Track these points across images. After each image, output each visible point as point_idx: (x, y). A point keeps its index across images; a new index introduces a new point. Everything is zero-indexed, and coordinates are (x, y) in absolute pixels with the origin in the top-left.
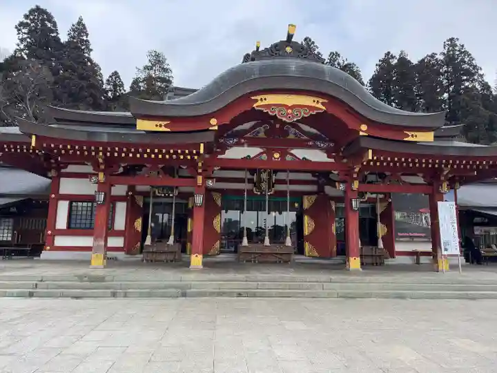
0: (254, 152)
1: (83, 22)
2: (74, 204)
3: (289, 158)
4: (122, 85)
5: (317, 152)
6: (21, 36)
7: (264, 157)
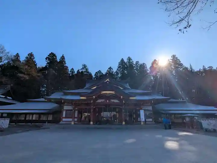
0: (103, 100)
1: (64, 56)
2: (67, 111)
3: (110, 102)
4: (74, 72)
5: (116, 100)
6: (47, 60)
7: (105, 102)
